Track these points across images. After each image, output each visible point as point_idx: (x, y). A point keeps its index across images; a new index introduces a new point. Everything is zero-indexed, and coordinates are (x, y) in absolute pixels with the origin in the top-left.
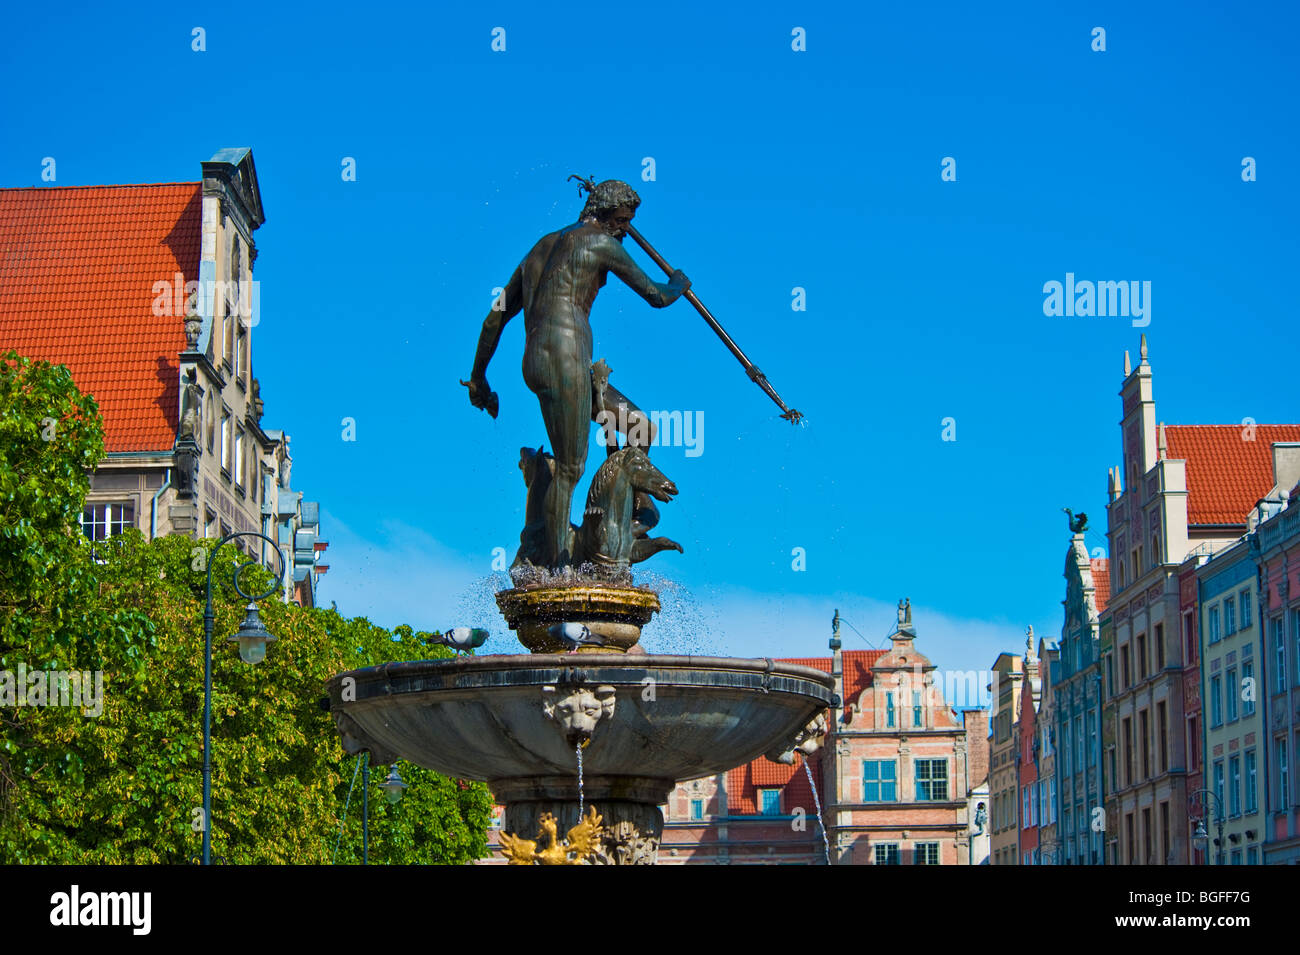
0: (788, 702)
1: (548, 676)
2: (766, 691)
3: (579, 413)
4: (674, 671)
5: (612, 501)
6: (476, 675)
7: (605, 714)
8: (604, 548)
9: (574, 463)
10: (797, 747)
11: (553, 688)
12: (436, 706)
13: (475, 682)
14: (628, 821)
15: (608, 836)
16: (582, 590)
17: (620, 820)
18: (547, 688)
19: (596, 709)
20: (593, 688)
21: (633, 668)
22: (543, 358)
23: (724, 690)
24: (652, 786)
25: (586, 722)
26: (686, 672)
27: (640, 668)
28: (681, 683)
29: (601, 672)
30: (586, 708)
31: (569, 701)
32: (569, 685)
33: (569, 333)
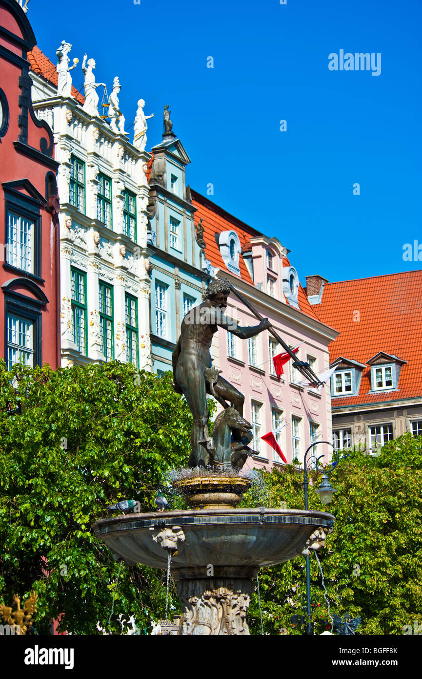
0: (284, 527)
1: (150, 523)
2: (261, 523)
3: (198, 394)
4: (208, 517)
5: (219, 435)
6: (124, 524)
7: (179, 540)
8: (216, 457)
9: (200, 418)
10: (309, 547)
11: (153, 529)
12: (117, 539)
13: (124, 528)
14: (223, 587)
15: (214, 595)
16: (199, 479)
17: (219, 587)
18: (151, 529)
19: (174, 537)
20: (170, 527)
21: (187, 517)
22: (180, 370)
23: (236, 524)
24: (234, 570)
25: (170, 544)
26: (215, 517)
27: (191, 517)
28: (212, 522)
29: (172, 520)
30: (169, 537)
31: (161, 534)
32: (160, 527)
33: (194, 358)
